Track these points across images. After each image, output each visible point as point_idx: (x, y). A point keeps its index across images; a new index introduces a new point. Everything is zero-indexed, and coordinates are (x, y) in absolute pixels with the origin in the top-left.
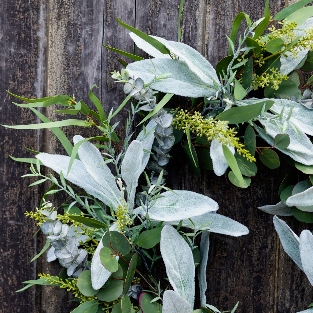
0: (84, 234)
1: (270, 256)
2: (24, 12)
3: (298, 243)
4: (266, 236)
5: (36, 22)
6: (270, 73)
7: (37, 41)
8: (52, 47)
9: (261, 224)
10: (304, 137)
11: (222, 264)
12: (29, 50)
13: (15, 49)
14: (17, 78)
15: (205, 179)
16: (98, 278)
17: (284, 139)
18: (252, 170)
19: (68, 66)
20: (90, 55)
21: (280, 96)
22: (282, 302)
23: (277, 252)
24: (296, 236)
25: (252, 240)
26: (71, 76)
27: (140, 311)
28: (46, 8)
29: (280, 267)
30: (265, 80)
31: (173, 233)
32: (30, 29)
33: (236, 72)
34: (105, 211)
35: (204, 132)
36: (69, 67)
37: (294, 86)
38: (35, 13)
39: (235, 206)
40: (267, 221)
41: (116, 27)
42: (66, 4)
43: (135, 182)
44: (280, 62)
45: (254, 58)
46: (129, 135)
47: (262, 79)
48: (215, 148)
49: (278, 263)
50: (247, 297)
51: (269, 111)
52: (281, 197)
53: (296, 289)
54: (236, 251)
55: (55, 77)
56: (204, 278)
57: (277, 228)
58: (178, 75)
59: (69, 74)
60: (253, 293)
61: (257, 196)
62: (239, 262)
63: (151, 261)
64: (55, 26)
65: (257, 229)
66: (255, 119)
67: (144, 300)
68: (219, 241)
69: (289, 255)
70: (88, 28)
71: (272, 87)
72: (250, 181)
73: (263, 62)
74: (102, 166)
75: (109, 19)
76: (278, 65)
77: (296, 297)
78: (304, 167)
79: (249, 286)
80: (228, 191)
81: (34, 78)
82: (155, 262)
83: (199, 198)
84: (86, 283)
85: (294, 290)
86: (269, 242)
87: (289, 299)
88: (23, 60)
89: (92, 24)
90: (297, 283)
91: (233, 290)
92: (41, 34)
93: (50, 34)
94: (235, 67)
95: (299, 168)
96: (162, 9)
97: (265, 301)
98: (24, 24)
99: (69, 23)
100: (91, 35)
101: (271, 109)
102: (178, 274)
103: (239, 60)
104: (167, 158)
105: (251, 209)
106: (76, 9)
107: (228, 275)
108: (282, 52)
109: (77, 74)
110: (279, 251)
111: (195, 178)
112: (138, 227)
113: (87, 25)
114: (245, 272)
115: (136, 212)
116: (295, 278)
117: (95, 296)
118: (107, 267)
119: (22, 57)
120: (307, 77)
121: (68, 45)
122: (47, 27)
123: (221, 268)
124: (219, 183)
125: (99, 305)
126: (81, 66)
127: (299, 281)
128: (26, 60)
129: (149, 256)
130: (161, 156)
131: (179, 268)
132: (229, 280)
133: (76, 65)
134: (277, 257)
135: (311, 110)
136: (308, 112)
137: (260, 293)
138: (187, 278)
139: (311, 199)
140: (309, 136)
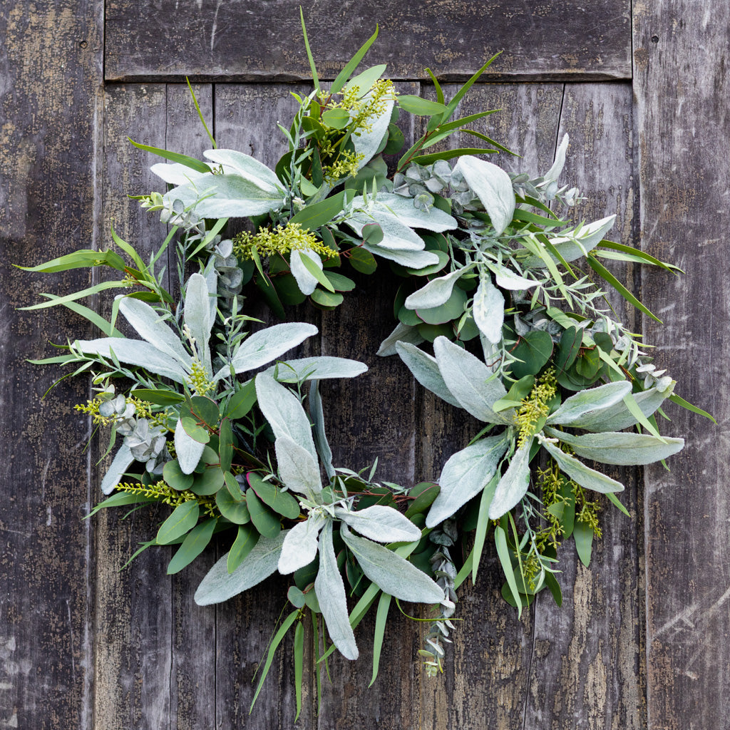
2: (62, 634)
5: (80, 647)
7: (80, 673)
8: (100, 680)
12: (70, 687)
13: (49, 685)
14: (53, 725)
19: (123, 706)
20: (154, 691)
26: (128, 720)
28: (92, 627)
32: (70, 656)
36: (125, 708)
38: (78, 634)
41: (189, 650)
42: (120, 621)
55: (105, 723)
59: (125, 718)
64: (105, 652)
70: (151, 654)
75: (180, 639)
81: (76, 725)
88: (61, 701)
89: (156, 648)
92: (85, 663)
93: (97, 663)
96: (252, 625)
98: (61, 650)
99: (124, 647)
100: (156, 662)
106: (133, 627)
109: (135, 717)
113: (150, 650)
119: (59, 695)
121: (124, 678)
122: (94, 654)
126: (141, 706)
128: (65, 700)
133: (135, 705)
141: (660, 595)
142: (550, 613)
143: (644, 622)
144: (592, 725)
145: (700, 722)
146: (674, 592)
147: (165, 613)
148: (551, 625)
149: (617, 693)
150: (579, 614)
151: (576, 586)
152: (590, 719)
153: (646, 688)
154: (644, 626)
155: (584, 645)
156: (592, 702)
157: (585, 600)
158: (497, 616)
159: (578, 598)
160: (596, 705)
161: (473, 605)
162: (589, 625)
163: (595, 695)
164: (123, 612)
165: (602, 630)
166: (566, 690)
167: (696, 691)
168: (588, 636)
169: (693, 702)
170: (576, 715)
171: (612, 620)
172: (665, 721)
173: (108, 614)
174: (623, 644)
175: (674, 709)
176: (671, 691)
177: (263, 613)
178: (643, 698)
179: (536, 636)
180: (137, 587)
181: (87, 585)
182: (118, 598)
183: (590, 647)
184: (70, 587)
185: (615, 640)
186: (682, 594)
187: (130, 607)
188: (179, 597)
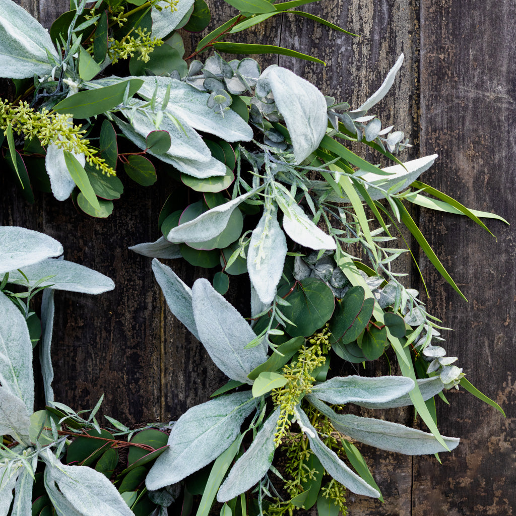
1: (151, 322)
3: (191, 298)
4: (144, 291)
6: (136, 36)
9: (134, 272)
10: (193, 134)
11: (77, 338)
15: (44, 207)
17: (161, 140)
18: (115, 190)
21: (155, 72)
22: (173, 392)
23: (162, 315)
24: (187, 288)
25: (122, 299)
29: (168, 339)
30: (128, 49)
33: (81, 36)
35: (35, 132)
37: (175, 55)
39: (93, 247)
40: (144, 268)
44: (151, 19)
45: (110, 15)
47: (123, 46)
48: (54, 157)
49: (165, 332)
50: (119, 387)
51: (136, 96)
52: (163, 229)
53: (193, 370)
54: (98, 317)
56: (48, 362)
57: (159, 277)
60: (128, 379)
61: (127, 230)
62: (104, 334)
65: (129, 280)
66: (116, 109)
68: (71, 303)
69: (179, 318)
71: (139, 58)
72: (111, 207)
73: (125, 19)
76: (148, 23)
77: (195, 383)
78: (195, 181)
79: (121, 370)
80: (81, 224)
83: (32, 237)
85: (190, 373)
86: (149, 300)
87: (183, 386)
90: (194, 362)
91: (97, 378)
94: (79, 28)
95: (187, 182)
97: (146, 391)
101: (140, 92)
102: (5, 358)
103: (87, 17)
105: (119, 250)
107: (88, 355)
108: (153, 3)
110: (165, 314)
111: (29, 206)
114: (114, 349)
116: (192, 353)
120: (196, 41)
123: (77, 344)
124: (67, 212)
127: (197, 358)
131: (7, 347)
132: (90, 363)
134: (163, 323)
135: (203, 92)
136: (198, 96)
137: (138, 379)
138: (21, 363)
139: (207, 230)
140: (200, 132)
144: (356, 53)
145: (481, 49)
149: (386, 16)
152: (355, 46)
153: (419, 10)
156: (356, 26)
160: (362, 30)
163: (361, 18)
166: (327, 13)
167: (477, 13)
169: (473, 26)
170: (339, 42)
172: (441, 47)
175: (452, 34)
176: (448, 12)
178: (416, 22)
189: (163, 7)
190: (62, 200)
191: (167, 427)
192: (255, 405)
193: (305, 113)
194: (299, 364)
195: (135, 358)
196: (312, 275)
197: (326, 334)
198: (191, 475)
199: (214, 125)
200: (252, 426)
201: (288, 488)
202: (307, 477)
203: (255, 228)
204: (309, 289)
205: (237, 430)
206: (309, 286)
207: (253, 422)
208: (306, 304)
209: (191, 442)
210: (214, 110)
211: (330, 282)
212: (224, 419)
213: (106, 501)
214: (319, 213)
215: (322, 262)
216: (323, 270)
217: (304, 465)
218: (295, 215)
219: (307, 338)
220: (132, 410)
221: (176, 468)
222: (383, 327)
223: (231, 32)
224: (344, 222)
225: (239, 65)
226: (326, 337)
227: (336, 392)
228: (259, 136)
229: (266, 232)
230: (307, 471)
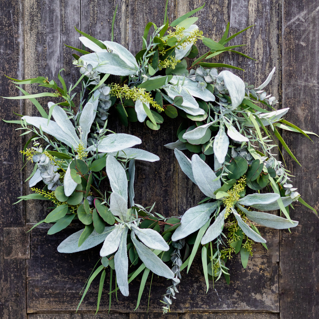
0: (55, 165)
1: (173, 176)
2: (9, 26)
3: (191, 164)
4: (170, 164)
5: (17, 33)
6: (170, 59)
7: (18, 44)
8: (27, 48)
9: (166, 156)
10: (192, 98)
11: (143, 183)
12: (13, 51)
13: (3, 50)
14: (6, 69)
15: (130, 129)
16: (68, 190)
17: (179, 100)
18: (160, 120)
19: (38, 60)
20: (52, 53)
21: (176, 74)
22: (181, 206)
23: (177, 174)
24: (189, 160)
25: (161, 167)
26: (41, 67)
27: (95, 209)
28: (23, 23)
29: (179, 184)
30: (166, 64)
31: (114, 160)
32: (13, 37)
33: (148, 59)
34: (68, 151)
35: (130, 96)
36: (39, 61)
37: (183, 68)
38: (16, 27)
39: (149, 145)
40: (170, 154)
41: (68, 34)
42: (36, 21)
43: (88, 130)
44: (175, 53)
45: (159, 50)
46: (83, 101)
47: (164, 63)
48: (138, 106)
49: (178, 181)
50: (159, 203)
51: (169, 83)
52: (179, 137)
53: (190, 197)
54: (151, 174)
55: (30, 68)
56: (132, 190)
57: (177, 156)
58: (112, 62)
59: (39, 66)
60: (163, 200)
61: (163, 139)
62: (153, 181)
63: (99, 180)
64: (29, 35)
65: (164, 159)
66: (161, 88)
67: (97, 203)
68: (140, 168)
69: (185, 173)
70: (50, 36)
71: (171, 68)
72: (159, 126)
73: (165, 53)
74: (66, 120)
75: (64, 29)
76: (174, 54)
77: (190, 202)
78: (192, 117)
79: (160, 196)
80: (145, 136)
81: (16, 69)
82: (101, 181)
83: (129, 137)
84: (60, 194)
85: (188, 198)
86: (172, 167)
87: (185, 203)
88: (9, 57)
89: (53, 33)
90: (190, 193)
91: (150, 199)
92: (20, 40)
93: (26, 40)
94: (148, 56)
95: (189, 117)
96: (98, 22)
97: (171, 205)
98: (9, 34)
99: (38, 33)
100: (53, 40)
101: (170, 81)
102: (117, 186)
103: (150, 52)
104: (106, 115)
105: (160, 147)
106: (42, 23)
107: (147, 190)
108: (176, 46)
109: (44, 65)
110: (178, 173)
111: (123, 129)
112: (90, 159)
113: (50, 34)
114: (158, 187)
115: (89, 149)
116: (189, 190)
117: (66, 202)
118: (75, 180)
119: (8, 55)
120: (191, 63)
121: (38, 47)
122: (24, 36)
123: (142, 185)
124: (139, 131)
125: (69, 208)
126: (46, 60)
127: (191, 192)
128: (11, 57)
129: (97, 177)
130: (102, 114)
131: (118, 182)
132: (147, 193)
133: (44, 60)
134: (177, 177)
135: (195, 82)
136: (193, 83)
137: (167, 200)
138: (123, 189)
139: (198, 135)
140: (195, 97)
141: (289, 7)
142: (237, 16)
143: (281, 19)
144: (256, 67)
145: (307, 66)
146: (296, 5)
147: (57, 17)
148: (237, 21)
149: (268, 53)
150: (251, 16)
151: (250, 3)
152: (256, 65)
153: (282, 50)
154: (281, 21)
155: (253, 30)
156: (256, 57)
157: (254, 9)
158: (212, 17)
159: (250, 8)
160: (258, 58)
161: (201, 12)
162: (256, 21)
163: (258, 53)
164: (37, 16)
165: (262, 23)
166: (244, 51)
167: (305, 51)
168: (255, 26)
169: (304, 56)
170: (249, 63)
171: (266, 19)
172: (291, 65)
173: (30, 17)
174: (271, 30)
175: (295, 60)
176: (293, 51)
177: (103, 16)
178: (280, 55)
179: (230, 26)
180: (43, 4)
181: (20, 3)
182: (35, 10)
183: (256, 31)
184: (12, 5)
185: (268, 28)
186: (299, 6)
187: (40, 14)
188: (63, 9)
189: (180, 48)
190: (142, 122)
191: (179, 218)
192: (216, 208)
193: (236, 89)
194: (234, 190)
195: (166, 191)
196: (239, 156)
197: (244, 178)
198: (190, 235)
199: (200, 94)
200: (214, 215)
201: (229, 243)
202: (237, 239)
203: (216, 135)
204: (238, 161)
205: (209, 218)
206: (237, 160)
207: (215, 214)
208: (236, 167)
209: (190, 221)
210: (200, 89)
211: (246, 158)
212: (203, 213)
213: (158, 241)
214: (242, 130)
215: (243, 150)
216: (243, 154)
217: (235, 234)
218: (232, 130)
219: (237, 180)
220: (165, 212)
221: (184, 232)
222: (267, 174)
223: (206, 59)
224: (252, 134)
225: (210, 71)
226: (244, 180)
227: (248, 201)
228: (217, 100)
229: (221, 136)
230: (236, 237)
